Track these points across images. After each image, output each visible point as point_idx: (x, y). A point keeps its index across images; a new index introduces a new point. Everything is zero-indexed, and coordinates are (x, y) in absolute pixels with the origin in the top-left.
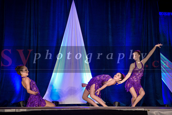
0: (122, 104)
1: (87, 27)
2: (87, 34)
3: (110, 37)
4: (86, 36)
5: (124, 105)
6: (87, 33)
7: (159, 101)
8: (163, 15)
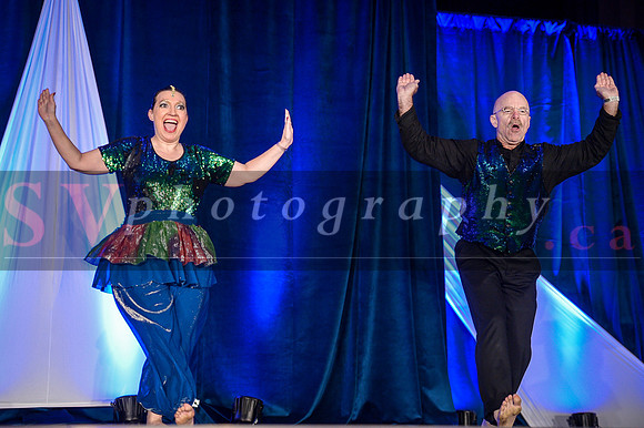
0: (275, 407)
1: (121, 66)
2: (120, 98)
3: (226, 112)
4: (120, 105)
5: (280, 411)
6: (120, 90)
7: (432, 395)
8: (452, 25)
